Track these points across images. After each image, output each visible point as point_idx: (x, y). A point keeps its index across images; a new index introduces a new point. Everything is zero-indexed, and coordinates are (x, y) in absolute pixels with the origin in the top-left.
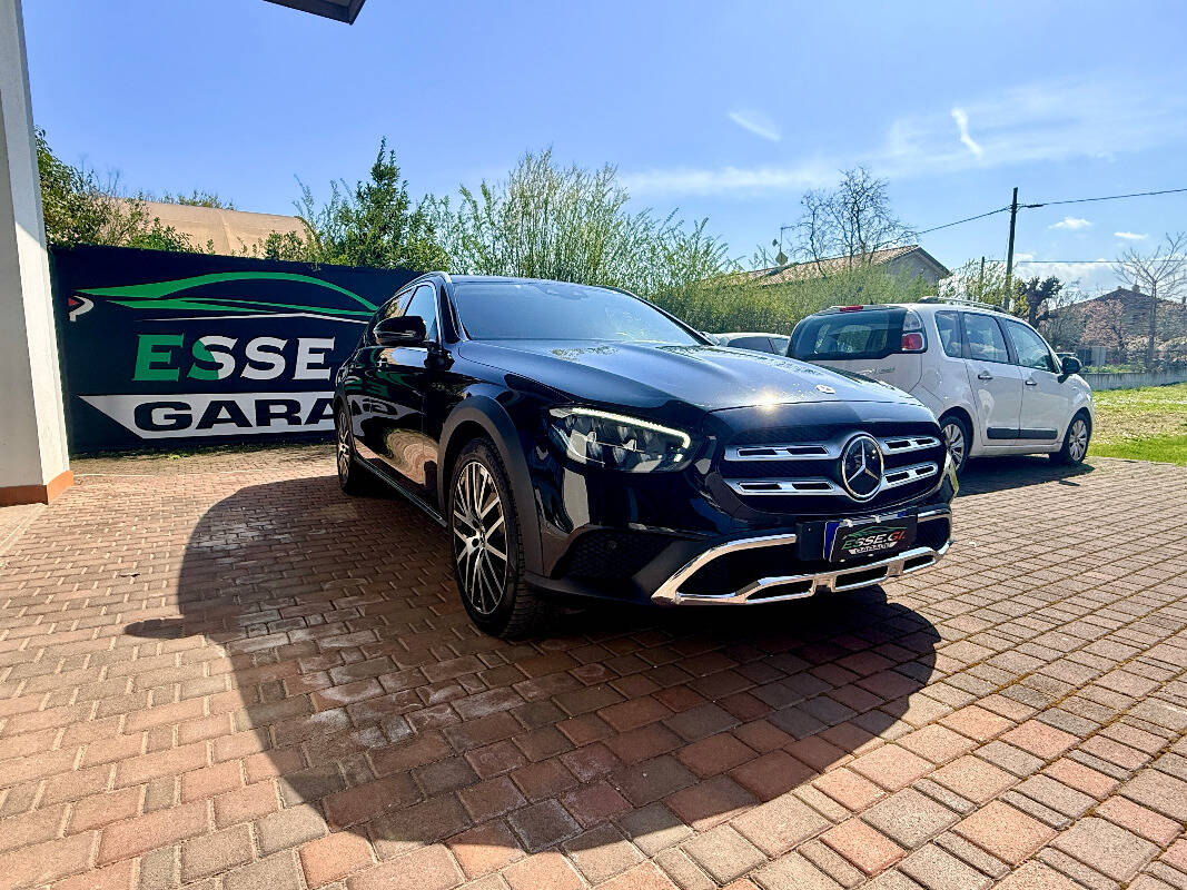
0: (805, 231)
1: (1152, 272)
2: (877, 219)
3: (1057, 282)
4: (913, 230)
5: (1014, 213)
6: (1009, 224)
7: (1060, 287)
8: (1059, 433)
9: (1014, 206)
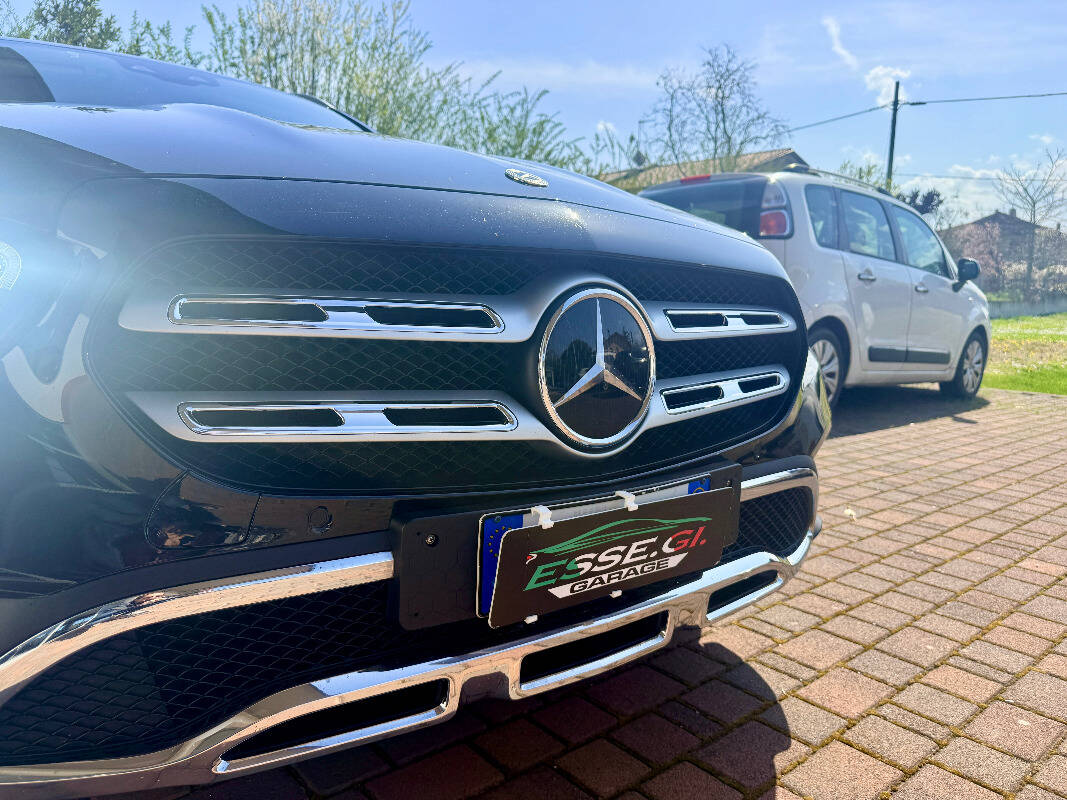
0: (661, 118)
1: (1031, 191)
2: (744, 110)
3: (938, 195)
4: (784, 124)
5: (895, 110)
6: (890, 124)
7: (941, 202)
8: (952, 356)
9: (896, 103)
